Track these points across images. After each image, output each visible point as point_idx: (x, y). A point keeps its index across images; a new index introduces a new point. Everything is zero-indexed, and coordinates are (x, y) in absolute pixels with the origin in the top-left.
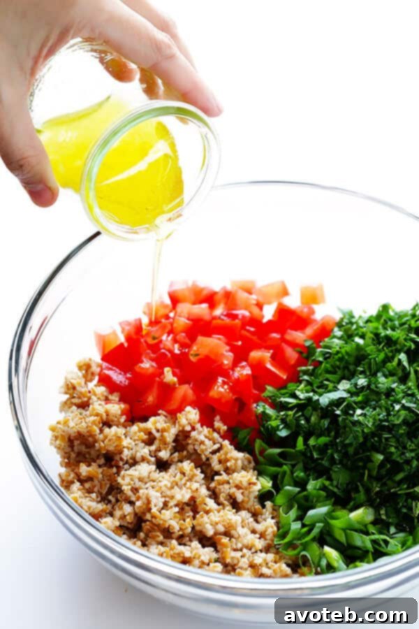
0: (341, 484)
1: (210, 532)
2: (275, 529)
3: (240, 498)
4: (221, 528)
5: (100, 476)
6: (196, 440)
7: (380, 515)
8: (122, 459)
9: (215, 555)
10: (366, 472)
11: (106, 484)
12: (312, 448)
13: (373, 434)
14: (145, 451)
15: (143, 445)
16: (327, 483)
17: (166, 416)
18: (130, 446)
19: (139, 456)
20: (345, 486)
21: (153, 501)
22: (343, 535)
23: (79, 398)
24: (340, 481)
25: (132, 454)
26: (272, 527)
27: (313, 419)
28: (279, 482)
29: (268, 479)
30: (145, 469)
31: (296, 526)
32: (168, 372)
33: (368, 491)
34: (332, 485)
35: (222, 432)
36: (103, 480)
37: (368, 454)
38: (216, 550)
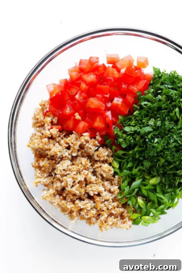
0: (147, 167)
1: (92, 195)
2: (118, 191)
3: (105, 175)
4: (96, 193)
5: (48, 165)
6: (88, 147)
7: (162, 180)
8: (57, 157)
9: (93, 205)
10: (158, 164)
11: (50, 168)
12: (136, 152)
13: (161, 151)
14: (66, 153)
15: (66, 150)
16: (141, 167)
17: (76, 134)
18: (61, 151)
19: (64, 155)
20: (149, 168)
21: (69, 183)
22: (146, 192)
23: (40, 123)
24: (147, 166)
25: (61, 154)
26: (117, 191)
27: (137, 139)
28: (121, 166)
29: (117, 163)
30: (66, 164)
31: (127, 189)
32: (77, 115)
33: (158, 171)
34: (143, 168)
35: (99, 140)
36: (50, 166)
37: (159, 158)
38: (94, 202)
